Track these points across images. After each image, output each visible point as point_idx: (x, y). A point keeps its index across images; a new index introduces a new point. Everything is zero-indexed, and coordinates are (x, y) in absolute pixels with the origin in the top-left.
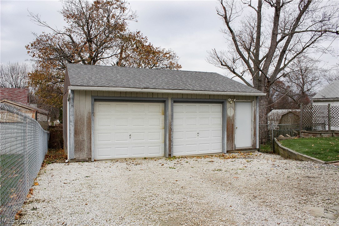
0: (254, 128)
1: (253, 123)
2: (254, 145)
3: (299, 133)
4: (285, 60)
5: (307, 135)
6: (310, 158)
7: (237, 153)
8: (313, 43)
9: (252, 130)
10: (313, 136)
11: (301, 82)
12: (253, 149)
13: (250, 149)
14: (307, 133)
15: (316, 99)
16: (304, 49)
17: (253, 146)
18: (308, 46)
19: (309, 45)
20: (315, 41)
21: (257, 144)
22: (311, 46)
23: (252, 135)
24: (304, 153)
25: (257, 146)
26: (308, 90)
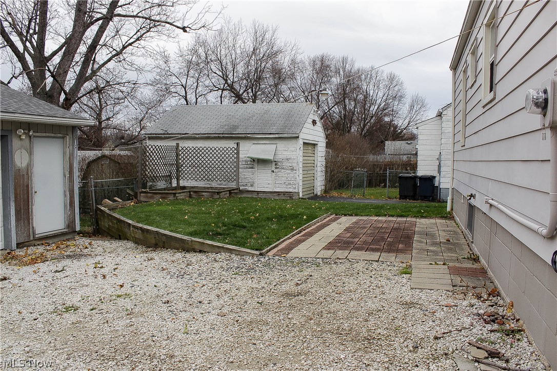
0: (70, 191)
1: (67, 181)
2: (70, 225)
3: (136, 193)
4: (93, 64)
5: (151, 197)
6: (223, 247)
7: (38, 245)
8: (138, 39)
9: (65, 196)
10: (162, 198)
11: (97, 105)
12: (69, 233)
13: (63, 234)
14: (150, 193)
15: (153, 134)
16: (124, 47)
17: (68, 226)
18: (130, 44)
19: (133, 43)
20: (141, 36)
21: (76, 222)
22: (135, 44)
23: (65, 206)
24: (191, 234)
25: (77, 227)
26: (108, 119)
